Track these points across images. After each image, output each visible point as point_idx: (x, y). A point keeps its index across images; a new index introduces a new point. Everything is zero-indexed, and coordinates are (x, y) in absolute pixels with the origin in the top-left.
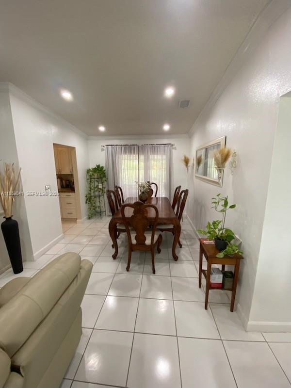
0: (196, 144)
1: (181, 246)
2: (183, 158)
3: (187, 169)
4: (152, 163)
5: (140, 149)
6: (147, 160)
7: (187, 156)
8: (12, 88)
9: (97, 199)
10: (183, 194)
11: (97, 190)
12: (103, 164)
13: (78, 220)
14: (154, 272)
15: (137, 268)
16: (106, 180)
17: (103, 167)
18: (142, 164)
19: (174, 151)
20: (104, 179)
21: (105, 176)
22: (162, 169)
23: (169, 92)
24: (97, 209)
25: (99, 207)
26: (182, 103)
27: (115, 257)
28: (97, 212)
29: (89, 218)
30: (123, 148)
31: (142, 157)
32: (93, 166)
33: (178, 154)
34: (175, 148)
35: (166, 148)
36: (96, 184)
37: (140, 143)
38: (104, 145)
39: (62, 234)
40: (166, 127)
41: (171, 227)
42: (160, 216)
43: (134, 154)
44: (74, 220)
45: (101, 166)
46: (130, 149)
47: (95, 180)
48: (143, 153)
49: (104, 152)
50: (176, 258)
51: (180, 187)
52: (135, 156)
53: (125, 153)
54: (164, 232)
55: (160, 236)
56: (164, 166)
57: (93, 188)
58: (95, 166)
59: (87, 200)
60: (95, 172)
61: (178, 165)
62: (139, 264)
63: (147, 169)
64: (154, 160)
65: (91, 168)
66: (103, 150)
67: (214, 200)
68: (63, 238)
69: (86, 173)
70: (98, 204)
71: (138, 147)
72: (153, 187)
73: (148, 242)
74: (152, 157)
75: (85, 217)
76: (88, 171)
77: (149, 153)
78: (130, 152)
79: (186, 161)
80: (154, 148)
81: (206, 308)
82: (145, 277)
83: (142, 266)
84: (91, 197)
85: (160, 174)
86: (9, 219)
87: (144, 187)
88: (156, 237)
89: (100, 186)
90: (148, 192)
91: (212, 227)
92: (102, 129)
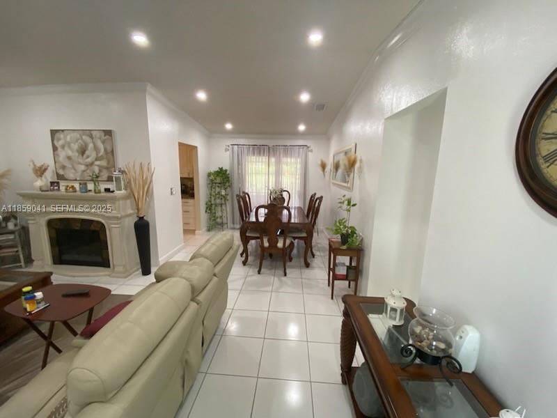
0: (334, 147)
1: (313, 256)
2: (320, 162)
3: (324, 175)
4: (285, 168)
5: (271, 150)
6: (278, 163)
7: (325, 160)
8: (149, 88)
9: (219, 209)
10: (318, 201)
11: (219, 198)
12: (226, 166)
13: (196, 232)
14: (285, 275)
15: (268, 272)
16: (229, 186)
17: (226, 171)
18: (272, 169)
19: (310, 153)
20: (227, 184)
21: (228, 181)
22: (296, 175)
23: (305, 97)
24: (219, 220)
25: (221, 217)
26: (317, 107)
27: (244, 263)
28: (218, 224)
29: (209, 230)
30: (251, 149)
31: (273, 160)
32: (214, 169)
33: (314, 158)
34: (311, 151)
35: (301, 150)
36: (218, 190)
37: (271, 143)
38: (229, 144)
39: (183, 244)
40: (302, 128)
41: (304, 235)
42: (293, 221)
43: (264, 155)
44: (193, 232)
45: (224, 169)
46: (259, 150)
47: (217, 185)
48: (274, 155)
49: (228, 153)
50: (307, 265)
51: (315, 194)
52: (265, 159)
53: (254, 154)
54: (296, 240)
55: (292, 244)
56: (299, 172)
57: (213, 194)
58: (217, 169)
59: (207, 208)
60: (218, 175)
61: (314, 170)
62: (270, 269)
63: (278, 174)
64: (287, 164)
65: (212, 171)
66: (227, 150)
67: (340, 201)
68: (184, 247)
69: (206, 176)
70: (219, 214)
71: (269, 148)
72: (285, 195)
73: (280, 245)
74: (284, 160)
75: (204, 229)
76: (209, 175)
77: (282, 155)
78: (259, 154)
79: (323, 166)
80: (287, 150)
81: (332, 298)
82: (276, 279)
83: (273, 271)
84: (212, 205)
85: (294, 181)
86: (141, 219)
87: (276, 193)
88: (288, 242)
89: (223, 193)
90: (279, 199)
91: (338, 224)
92: (229, 126)
